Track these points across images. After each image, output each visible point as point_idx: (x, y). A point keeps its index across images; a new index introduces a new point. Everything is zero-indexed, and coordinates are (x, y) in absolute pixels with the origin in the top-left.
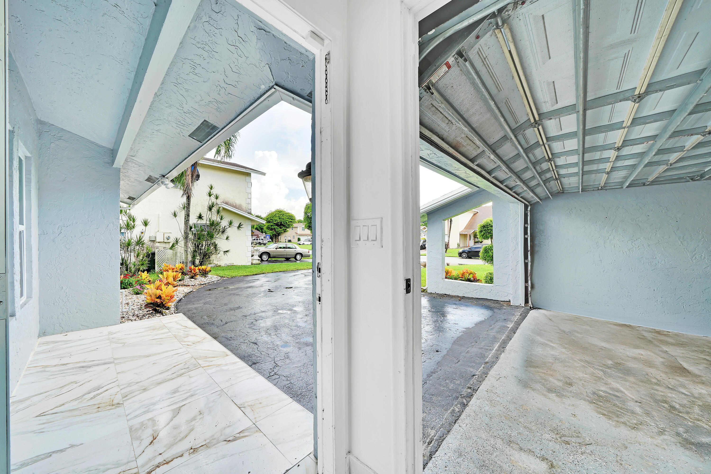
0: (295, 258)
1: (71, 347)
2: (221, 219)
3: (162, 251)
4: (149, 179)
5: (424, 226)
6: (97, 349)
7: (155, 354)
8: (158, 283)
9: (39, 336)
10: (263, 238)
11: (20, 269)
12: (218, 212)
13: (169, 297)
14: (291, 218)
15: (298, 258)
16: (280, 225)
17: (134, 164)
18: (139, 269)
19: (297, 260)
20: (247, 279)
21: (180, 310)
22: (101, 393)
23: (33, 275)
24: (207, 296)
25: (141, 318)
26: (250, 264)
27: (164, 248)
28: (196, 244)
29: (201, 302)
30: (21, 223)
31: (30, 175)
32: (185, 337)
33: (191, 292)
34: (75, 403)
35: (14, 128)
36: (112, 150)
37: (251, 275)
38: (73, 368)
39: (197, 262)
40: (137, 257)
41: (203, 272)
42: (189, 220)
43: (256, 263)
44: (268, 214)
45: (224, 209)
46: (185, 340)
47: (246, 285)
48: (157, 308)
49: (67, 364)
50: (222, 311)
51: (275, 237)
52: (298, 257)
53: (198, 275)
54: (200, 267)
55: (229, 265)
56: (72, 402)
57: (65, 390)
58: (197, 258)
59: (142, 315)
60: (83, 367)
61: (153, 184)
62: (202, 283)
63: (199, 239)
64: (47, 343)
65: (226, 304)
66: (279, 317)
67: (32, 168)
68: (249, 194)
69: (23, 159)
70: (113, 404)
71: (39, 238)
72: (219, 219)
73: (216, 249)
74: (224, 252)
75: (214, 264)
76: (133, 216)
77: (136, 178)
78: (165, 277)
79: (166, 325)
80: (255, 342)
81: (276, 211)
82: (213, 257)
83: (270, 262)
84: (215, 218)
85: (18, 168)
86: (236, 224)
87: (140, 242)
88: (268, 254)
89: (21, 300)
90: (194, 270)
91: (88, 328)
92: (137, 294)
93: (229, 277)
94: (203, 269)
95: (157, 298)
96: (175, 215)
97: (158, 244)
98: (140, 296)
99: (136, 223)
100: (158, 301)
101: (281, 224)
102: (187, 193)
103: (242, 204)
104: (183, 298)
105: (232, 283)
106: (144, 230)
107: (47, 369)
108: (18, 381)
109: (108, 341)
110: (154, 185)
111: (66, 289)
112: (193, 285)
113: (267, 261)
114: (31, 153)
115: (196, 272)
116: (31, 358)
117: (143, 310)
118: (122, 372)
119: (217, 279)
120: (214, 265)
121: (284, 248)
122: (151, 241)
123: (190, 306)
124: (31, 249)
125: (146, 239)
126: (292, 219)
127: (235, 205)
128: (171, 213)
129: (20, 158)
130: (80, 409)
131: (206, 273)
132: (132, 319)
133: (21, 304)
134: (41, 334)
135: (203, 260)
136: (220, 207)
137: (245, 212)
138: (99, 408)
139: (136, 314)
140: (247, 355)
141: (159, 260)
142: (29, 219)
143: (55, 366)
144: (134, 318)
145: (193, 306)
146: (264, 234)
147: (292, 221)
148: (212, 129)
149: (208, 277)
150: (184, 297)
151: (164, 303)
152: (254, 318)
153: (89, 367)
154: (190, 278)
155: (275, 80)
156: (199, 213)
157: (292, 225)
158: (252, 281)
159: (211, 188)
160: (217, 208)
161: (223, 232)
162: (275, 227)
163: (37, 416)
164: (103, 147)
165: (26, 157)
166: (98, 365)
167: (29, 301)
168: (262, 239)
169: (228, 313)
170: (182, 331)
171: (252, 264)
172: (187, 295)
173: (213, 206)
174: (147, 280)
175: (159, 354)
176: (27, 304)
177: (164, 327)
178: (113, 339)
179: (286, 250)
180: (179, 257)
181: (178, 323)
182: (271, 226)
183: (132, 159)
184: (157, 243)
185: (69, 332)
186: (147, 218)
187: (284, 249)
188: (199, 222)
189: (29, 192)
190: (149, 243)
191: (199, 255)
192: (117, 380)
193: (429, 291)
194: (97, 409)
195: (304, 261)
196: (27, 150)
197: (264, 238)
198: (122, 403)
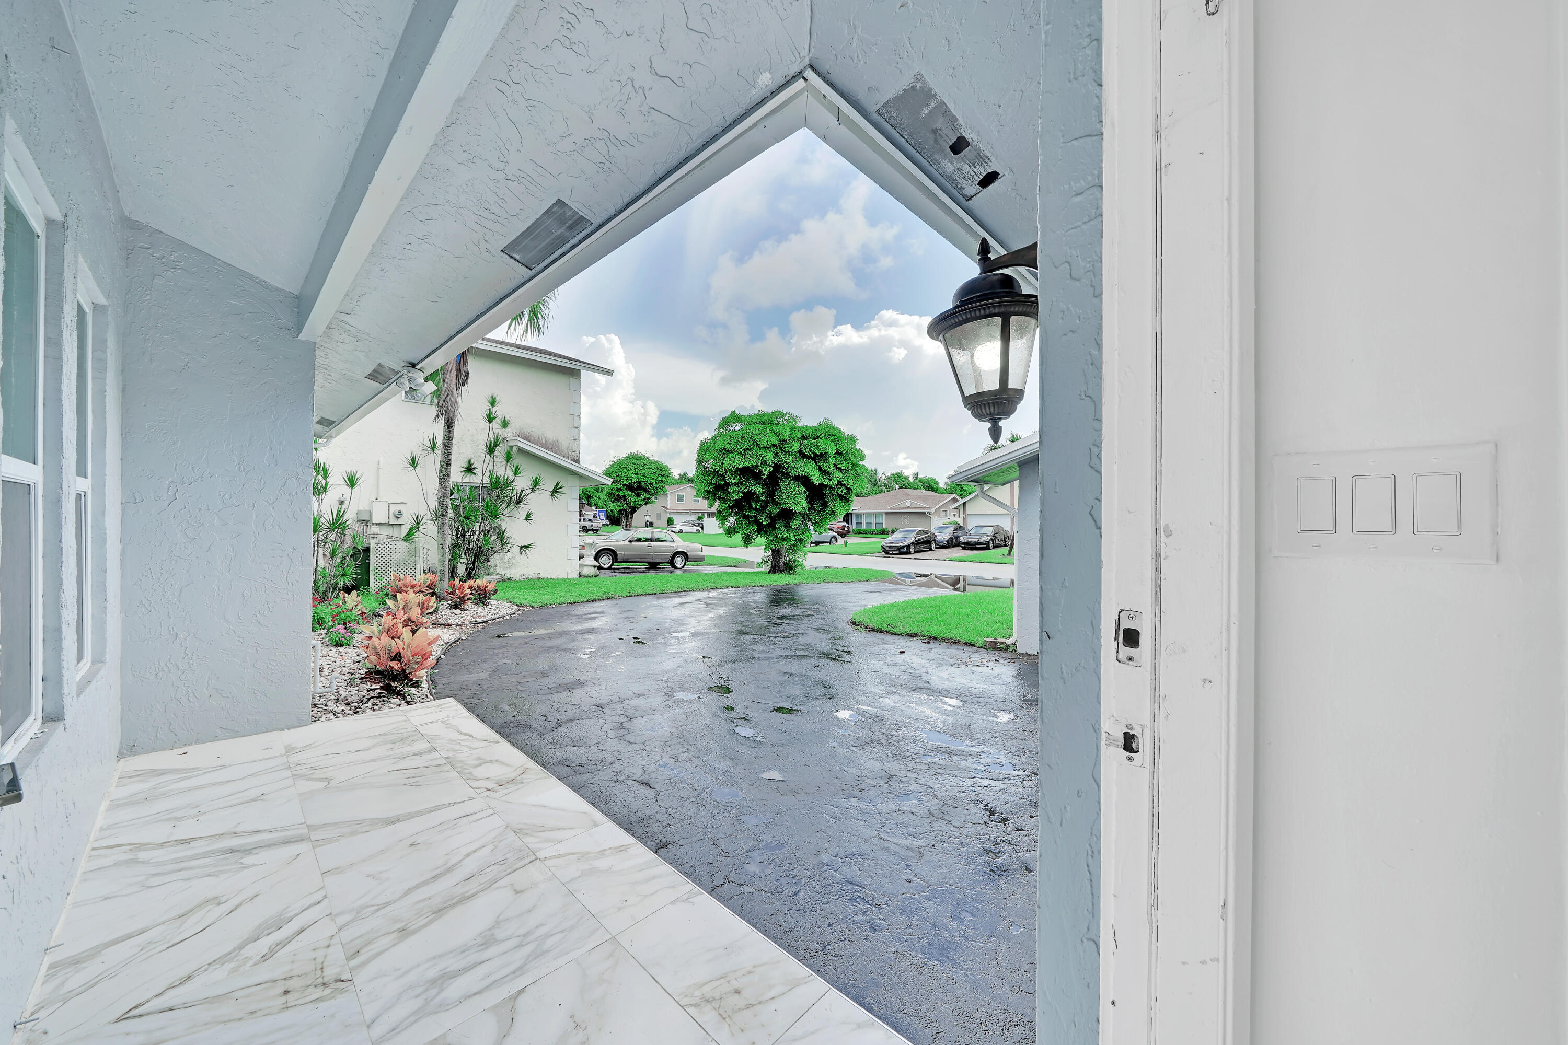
0: (672, 562)
1: (198, 788)
2: (516, 474)
3: (384, 545)
4: (377, 375)
5: (954, 495)
6: (263, 797)
7: (410, 816)
8: (387, 620)
9: (121, 756)
10: (591, 517)
11: (76, 593)
12: (508, 458)
13: (420, 657)
14: (662, 472)
15: (679, 563)
16: (636, 488)
17: (344, 336)
18: (337, 584)
19: (676, 568)
20: (576, 612)
21: (441, 686)
22: (289, 940)
23: (108, 606)
24: (496, 651)
25: (356, 708)
26: (576, 575)
27: (389, 537)
28: (458, 529)
29: (485, 666)
30: (81, 471)
31: (105, 352)
32: (475, 766)
33: (457, 641)
34: (220, 973)
35: (66, 216)
36: (298, 298)
37: (583, 602)
38: (206, 855)
39: (461, 570)
40: (332, 557)
41: (478, 594)
42: (448, 475)
43: (589, 574)
44: (611, 463)
45: (521, 451)
46: (478, 772)
47: (578, 627)
48: (392, 684)
49: (193, 839)
50: (540, 692)
51: (624, 515)
52: (679, 561)
53: (468, 599)
54: (471, 582)
55: (530, 577)
56: (211, 968)
57: (191, 924)
58: (462, 560)
59: (356, 699)
60: (232, 851)
61: (383, 387)
62: (480, 620)
63: (467, 518)
64: (140, 775)
65: (544, 674)
66: (682, 710)
67: (108, 334)
68: (575, 418)
69: (87, 309)
70: (326, 980)
71: (124, 511)
72: (510, 474)
73: (502, 540)
74: (521, 547)
75: (498, 574)
76: (324, 464)
77: (344, 372)
78: (401, 606)
79: (421, 729)
80: (645, 778)
81: (628, 457)
82: (495, 559)
83: (616, 570)
84: (503, 471)
85: (75, 324)
86: (548, 484)
87: (338, 525)
88: (612, 552)
89: (78, 671)
90: (461, 589)
91: (235, 734)
92: (339, 644)
93: (536, 605)
94: (479, 587)
95: (393, 659)
96: (413, 463)
97: (375, 529)
98: (346, 651)
99: (331, 480)
100: (396, 668)
101: (640, 487)
102: (446, 412)
103: (560, 440)
104: (443, 656)
105: (545, 621)
106: (347, 497)
107: (143, 855)
108: (68, 894)
109: (288, 773)
110: (386, 388)
111: (186, 639)
112: (460, 623)
113: (609, 568)
114: (108, 297)
115: (466, 595)
116: (100, 821)
117: (357, 686)
118: (337, 870)
119: (509, 611)
120: (498, 577)
121: (647, 540)
122: (360, 521)
123: (463, 678)
124: (105, 541)
125: (350, 517)
126: (663, 476)
127: (544, 442)
128: (405, 460)
129: (79, 306)
130: (237, 994)
131: (485, 597)
132: (336, 709)
133: (78, 680)
134: (125, 751)
135: (474, 566)
136: (512, 447)
137: (567, 457)
138: (286, 992)
139: (343, 696)
140: (636, 819)
141: (379, 565)
142: (101, 464)
143: (162, 845)
144: (341, 708)
145: (472, 677)
146: (594, 508)
147: (663, 479)
148: (570, 228)
149: (490, 606)
150: (444, 654)
151: (407, 672)
152: (622, 713)
153: (248, 851)
154: (451, 608)
155: (813, 50)
156: (466, 461)
157: (663, 489)
158: (589, 616)
159: (493, 402)
160: (506, 448)
161: (518, 502)
162: (626, 493)
163: (119, 1020)
164: (277, 289)
165: (96, 307)
166: (269, 846)
167: (98, 671)
168: (590, 520)
169: (556, 697)
170: (465, 749)
171: (580, 576)
172: (450, 648)
173: (496, 445)
174: (356, 612)
175: (420, 814)
176: (94, 682)
177: (417, 734)
178: (299, 768)
179: (652, 544)
180: (421, 558)
181: (448, 726)
182: (618, 490)
183: (342, 321)
184: (375, 526)
185: (191, 744)
186: (354, 469)
187: (647, 544)
188: (466, 480)
189: (101, 394)
190: (357, 525)
191: (465, 554)
192: (325, 897)
193: (1019, 650)
194: (283, 1000)
195: (692, 570)
196: (99, 285)
197: (594, 517)
198: (349, 977)
